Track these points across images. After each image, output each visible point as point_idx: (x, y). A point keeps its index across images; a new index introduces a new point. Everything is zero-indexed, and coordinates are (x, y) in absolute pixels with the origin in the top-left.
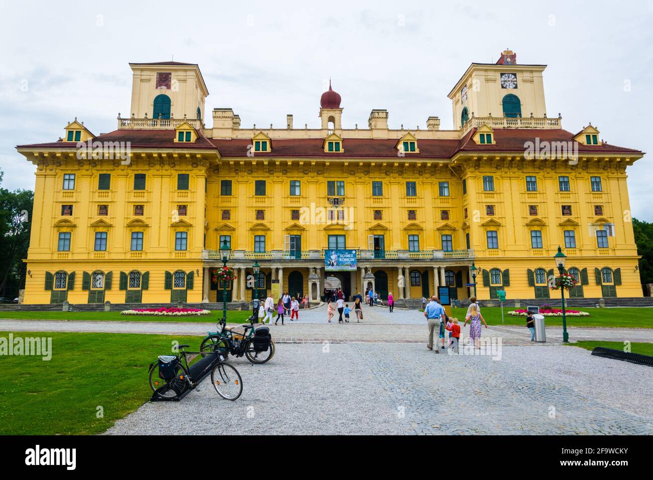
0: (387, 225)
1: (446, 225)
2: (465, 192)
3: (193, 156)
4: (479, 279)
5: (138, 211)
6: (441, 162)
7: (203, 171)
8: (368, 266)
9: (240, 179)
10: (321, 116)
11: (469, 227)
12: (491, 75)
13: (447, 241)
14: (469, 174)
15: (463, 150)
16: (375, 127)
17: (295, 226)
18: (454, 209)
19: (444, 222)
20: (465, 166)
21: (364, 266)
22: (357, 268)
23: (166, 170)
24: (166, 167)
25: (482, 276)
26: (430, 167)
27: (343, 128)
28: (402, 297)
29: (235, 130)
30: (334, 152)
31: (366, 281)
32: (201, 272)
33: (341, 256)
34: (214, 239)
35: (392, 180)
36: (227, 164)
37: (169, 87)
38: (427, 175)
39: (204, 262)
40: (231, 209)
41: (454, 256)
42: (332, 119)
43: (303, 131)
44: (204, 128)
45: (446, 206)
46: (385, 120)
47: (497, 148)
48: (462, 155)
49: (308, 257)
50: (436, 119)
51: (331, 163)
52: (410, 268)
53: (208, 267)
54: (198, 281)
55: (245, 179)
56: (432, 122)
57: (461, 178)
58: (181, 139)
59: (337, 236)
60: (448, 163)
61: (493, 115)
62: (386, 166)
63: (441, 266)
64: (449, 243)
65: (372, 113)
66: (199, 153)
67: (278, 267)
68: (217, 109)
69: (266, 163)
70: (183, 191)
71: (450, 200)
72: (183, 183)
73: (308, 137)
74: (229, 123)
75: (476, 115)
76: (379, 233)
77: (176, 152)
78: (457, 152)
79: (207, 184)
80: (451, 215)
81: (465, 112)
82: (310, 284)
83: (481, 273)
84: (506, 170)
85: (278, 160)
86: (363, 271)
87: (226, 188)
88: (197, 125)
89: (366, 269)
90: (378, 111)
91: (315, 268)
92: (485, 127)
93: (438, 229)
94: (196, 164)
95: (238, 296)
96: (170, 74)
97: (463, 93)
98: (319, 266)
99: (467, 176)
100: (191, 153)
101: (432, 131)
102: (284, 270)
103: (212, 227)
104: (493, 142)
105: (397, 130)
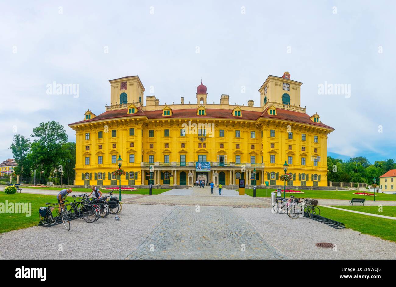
0: (226, 151)
1: (253, 152)
2: (262, 137)
3: (135, 120)
4: (266, 177)
5: (114, 146)
6: (252, 122)
7: (140, 126)
8: (216, 170)
9: (158, 129)
10: (197, 98)
11: (263, 153)
12: (278, 82)
13: (253, 159)
14: (264, 128)
15: (262, 116)
16: (223, 103)
17: (183, 151)
18: (257, 145)
19: (252, 150)
20: (263, 124)
21: (214, 170)
22: (211, 170)
23: (125, 127)
24: (125, 126)
25: (267, 175)
26: (247, 124)
27: (207, 103)
28: (231, 184)
29: (157, 106)
30: (202, 115)
31: (215, 177)
32: (141, 172)
33: (203, 165)
34: (146, 157)
35: (229, 129)
36: (151, 122)
37: (126, 89)
38: (246, 128)
39: (142, 168)
40: (154, 143)
41: (256, 166)
42: (202, 99)
43: (188, 105)
44: (142, 106)
45: (253, 142)
46: (228, 100)
47: (277, 117)
48: (261, 119)
49: (189, 165)
50: (252, 101)
51: (200, 120)
52: (235, 171)
53: (143, 170)
54: (139, 176)
55: (160, 129)
56: (250, 103)
57: (261, 130)
58: (130, 112)
59: (202, 155)
60: (255, 123)
61: (277, 102)
62: (226, 122)
63: (249, 170)
64: (254, 160)
65: (222, 96)
66: (138, 118)
67: (174, 169)
68: (148, 97)
69: (169, 121)
70: (132, 136)
71: (256, 140)
72: (132, 132)
73: (191, 108)
74: (153, 103)
75: (270, 101)
76: (222, 154)
77: (128, 118)
78: (259, 117)
79: (143, 133)
80: (255, 147)
81: (265, 99)
82: (189, 177)
83: (267, 174)
84: (280, 128)
85: (175, 120)
86: (214, 172)
87: (151, 133)
88: (139, 105)
89: (215, 171)
90: (224, 95)
91: (191, 170)
92: (273, 107)
93: (249, 153)
94: (137, 123)
95: (157, 183)
96: (126, 82)
97: (265, 90)
98: (193, 169)
99: (263, 129)
100: (134, 118)
101: (250, 107)
102: (177, 171)
103: (146, 152)
104: (276, 114)
105: (233, 106)
